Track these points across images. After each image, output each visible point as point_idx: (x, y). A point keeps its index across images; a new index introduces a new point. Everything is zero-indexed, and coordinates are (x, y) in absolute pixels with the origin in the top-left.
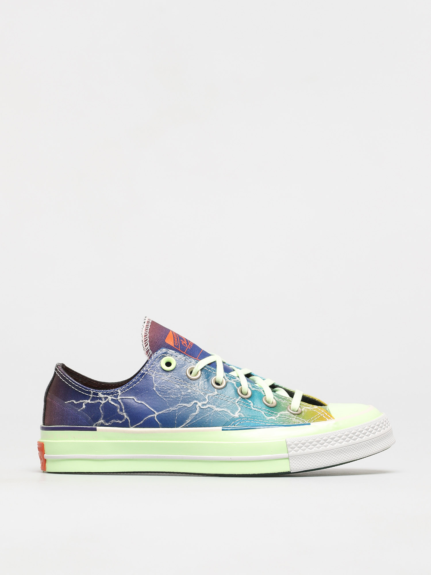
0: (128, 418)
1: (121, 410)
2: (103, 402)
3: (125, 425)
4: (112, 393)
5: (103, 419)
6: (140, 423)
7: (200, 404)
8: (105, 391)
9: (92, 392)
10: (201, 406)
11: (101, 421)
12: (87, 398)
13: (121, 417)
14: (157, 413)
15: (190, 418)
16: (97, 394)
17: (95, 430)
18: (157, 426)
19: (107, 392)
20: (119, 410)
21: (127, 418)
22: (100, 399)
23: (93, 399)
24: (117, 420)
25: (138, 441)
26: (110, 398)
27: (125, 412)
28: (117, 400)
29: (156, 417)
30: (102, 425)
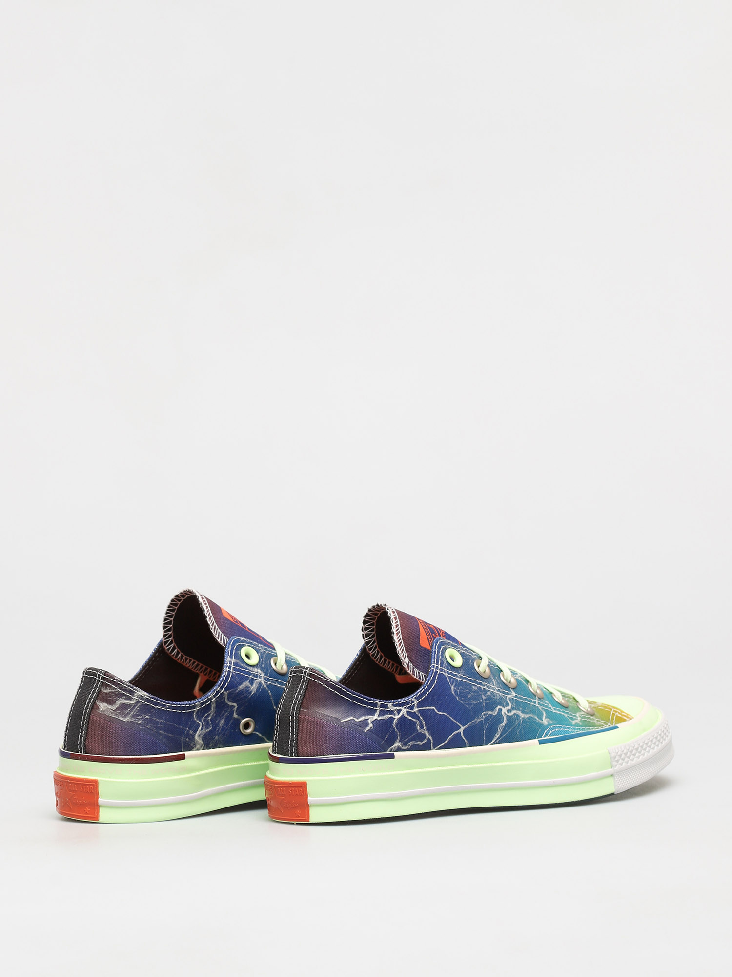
0: (431, 738)
1: (422, 727)
2: (397, 717)
3: (426, 747)
4: (407, 703)
5: (399, 741)
6: (444, 743)
7: (504, 710)
8: (396, 702)
9: (379, 703)
10: (506, 713)
11: (397, 744)
12: (372, 712)
13: (422, 737)
14: (462, 728)
15: (499, 730)
16: (386, 706)
17: (392, 756)
18: (463, 745)
19: (400, 701)
20: (418, 727)
21: (429, 738)
22: (392, 712)
23: (382, 713)
24: (417, 742)
25: (443, 769)
26: (404, 711)
27: (427, 729)
28: (415, 712)
29: (462, 733)
30: (399, 749)
